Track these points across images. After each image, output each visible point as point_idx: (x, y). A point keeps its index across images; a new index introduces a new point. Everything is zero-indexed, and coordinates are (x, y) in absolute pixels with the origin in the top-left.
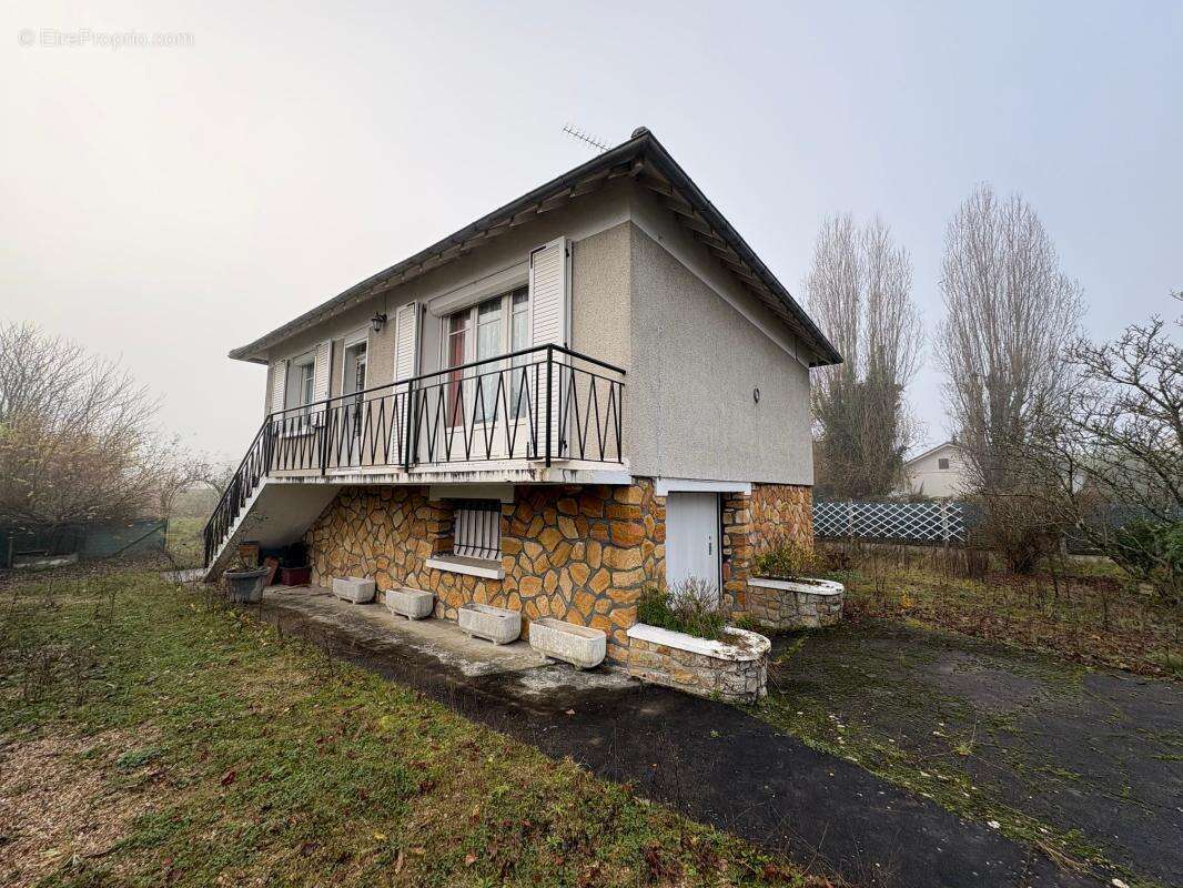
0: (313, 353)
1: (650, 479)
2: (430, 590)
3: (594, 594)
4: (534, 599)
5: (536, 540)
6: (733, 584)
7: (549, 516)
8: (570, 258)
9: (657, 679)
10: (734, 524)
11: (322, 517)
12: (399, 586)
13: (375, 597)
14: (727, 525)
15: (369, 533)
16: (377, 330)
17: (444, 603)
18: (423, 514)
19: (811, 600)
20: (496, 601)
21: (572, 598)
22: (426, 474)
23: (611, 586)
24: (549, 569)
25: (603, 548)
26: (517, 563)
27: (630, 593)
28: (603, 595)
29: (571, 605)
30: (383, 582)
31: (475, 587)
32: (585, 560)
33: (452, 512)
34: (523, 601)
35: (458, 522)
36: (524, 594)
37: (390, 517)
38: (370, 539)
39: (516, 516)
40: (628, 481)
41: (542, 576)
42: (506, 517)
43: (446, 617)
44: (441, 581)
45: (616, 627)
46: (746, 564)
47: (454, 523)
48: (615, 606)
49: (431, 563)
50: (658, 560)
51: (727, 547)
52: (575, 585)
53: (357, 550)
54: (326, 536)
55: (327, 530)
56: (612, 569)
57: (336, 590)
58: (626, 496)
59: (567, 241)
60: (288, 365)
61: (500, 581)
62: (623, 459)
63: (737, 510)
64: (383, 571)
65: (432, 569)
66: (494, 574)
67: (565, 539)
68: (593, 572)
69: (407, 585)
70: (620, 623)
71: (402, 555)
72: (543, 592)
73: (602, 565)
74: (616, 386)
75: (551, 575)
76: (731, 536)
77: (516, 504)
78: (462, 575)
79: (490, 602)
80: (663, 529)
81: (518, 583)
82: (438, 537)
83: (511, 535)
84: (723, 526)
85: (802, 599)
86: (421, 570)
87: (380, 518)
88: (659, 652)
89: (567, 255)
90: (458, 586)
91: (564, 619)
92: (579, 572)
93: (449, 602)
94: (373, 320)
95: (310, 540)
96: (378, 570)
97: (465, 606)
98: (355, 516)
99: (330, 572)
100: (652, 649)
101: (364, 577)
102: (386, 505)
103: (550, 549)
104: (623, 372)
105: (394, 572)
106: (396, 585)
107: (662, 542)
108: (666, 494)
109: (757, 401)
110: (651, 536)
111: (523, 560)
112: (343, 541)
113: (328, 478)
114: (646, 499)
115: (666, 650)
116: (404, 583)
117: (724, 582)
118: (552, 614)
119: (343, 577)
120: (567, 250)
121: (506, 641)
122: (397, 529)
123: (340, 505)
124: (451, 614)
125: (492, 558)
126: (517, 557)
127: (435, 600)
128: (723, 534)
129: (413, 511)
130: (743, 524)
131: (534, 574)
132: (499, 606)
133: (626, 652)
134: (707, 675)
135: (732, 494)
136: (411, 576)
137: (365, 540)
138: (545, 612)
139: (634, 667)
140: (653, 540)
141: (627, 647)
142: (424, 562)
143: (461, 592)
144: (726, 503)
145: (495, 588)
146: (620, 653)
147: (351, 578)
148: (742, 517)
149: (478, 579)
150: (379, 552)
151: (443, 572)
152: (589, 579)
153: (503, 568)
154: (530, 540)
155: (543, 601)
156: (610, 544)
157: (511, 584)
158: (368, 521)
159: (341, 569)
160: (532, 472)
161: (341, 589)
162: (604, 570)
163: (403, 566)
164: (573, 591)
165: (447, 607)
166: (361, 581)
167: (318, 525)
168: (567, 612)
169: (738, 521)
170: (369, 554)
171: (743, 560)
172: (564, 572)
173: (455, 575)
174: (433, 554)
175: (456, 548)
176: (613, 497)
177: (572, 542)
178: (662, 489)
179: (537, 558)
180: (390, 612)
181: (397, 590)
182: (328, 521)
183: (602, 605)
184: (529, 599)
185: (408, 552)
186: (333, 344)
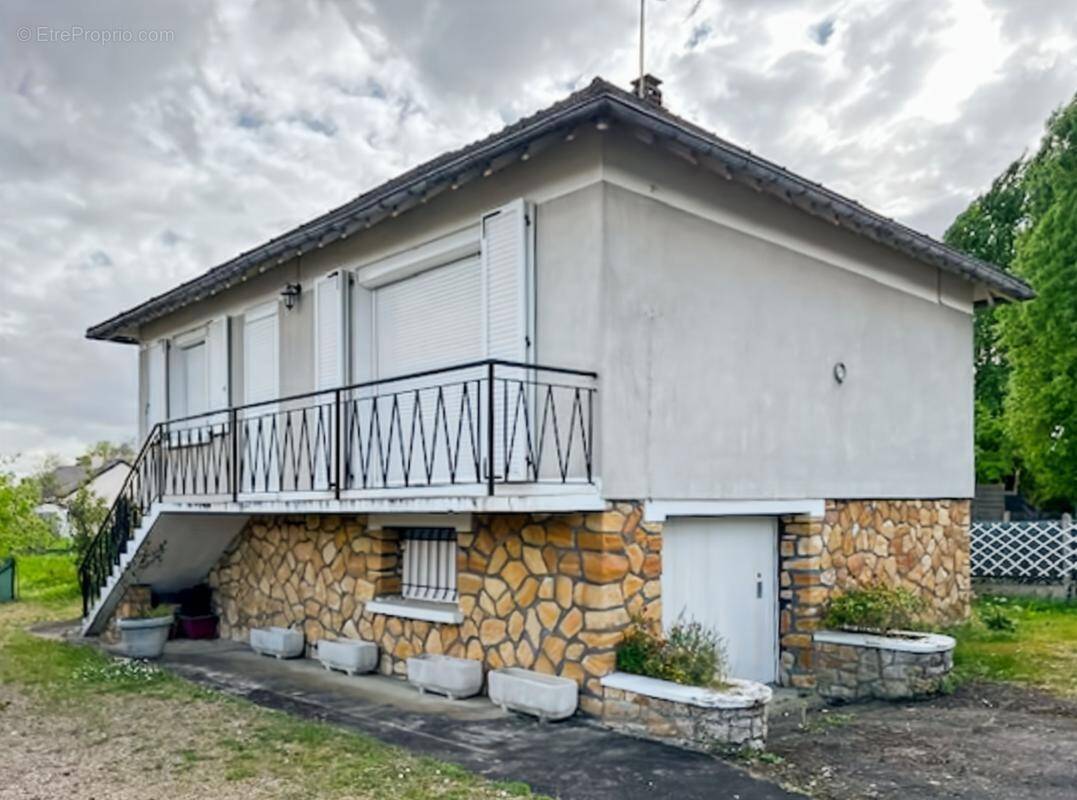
0: (203, 331)
1: (636, 503)
2: (373, 641)
3: (564, 638)
4: (497, 647)
5: (498, 576)
6: (793, 639)
7: (514, 548)
8: (532, 226)
9: (634, 731)
10: (797, 556)
11: (229, 553)
12: (334, 636)
13: (304, 651)
14: (787, 558)
15: (293, 572)
16: (290, 307)
17: (392, 655)
18: (360, 545)
19: (899, 658)
20: (454, 651)
21: (541, 643)
22: (358, 500)
23: (584, 629)
24: (514, 610)
25: (574, 584)
26: (477, 604)
27: (606, 637)
28: (574, 640)
29: (539, 652)
30: (313, 631)
31: (427, 636)
32: (555, 599)
33: (398, 542)
34: (485, 649)
35: (406, 556)
36: (486, 641)
37: (319, 549)
38: (295, 579)
39: (474, 547)
40: (601, 505)
41: (506, 619)
42: (463, 549)
43: (394, 673)
44: (387, 629)
45: (589, 676)
46: (813, 611)
47: (400, 557)
48: (588, 651)
49: (374, 607)
50: (648, 600)
51: (786, 588)
52: (544, 629)
53: (278, 593)
54: (236, 577)
55: (236, 569)
56: (584, 609)
57: (254, 643)
58: (600, 523)
59: (526, 205)
60: (168, 347)
61: (458, 626)
62: (593, 479)
63: (799, 537)
64: (313, 618)
65: (375, 614)
66: (448, 617)
67: (531, 575)
68: (564, 612)
69: (345, 636)
70: (595, 671)
71: (336, 597)
72: (508, 639)
73: (574, 604)
74: (584, 395)
75: (516, 617)
76: (792, 573)
77: (475, 533)
78: (411, 620)
79: (446, 652)
80: (658, 562)
81: (479, 629)
82: (379, 574)
83: (469, 571)
84: (781, 559)
85: (887, 658)
86: (362, 616)
87: (305, 552)
88: (635, 701)
89: (528, 223)
90: (408, 634)
91: (531, 668)
92: (547, 612)
93: (397, 654)
94: (284, 294)
95: (214, 580)
96: (307, 617)
97: (416, 656)
98: (272, 549)
99: (244, 622)
100: (629, 698)
101: (289, 627)
102: (312, 535)
103: (515, 586)
104: (594, 375)
105: (326, 619)
106: (330, 635)
107: (657, 578)
108: (663, 519)
109: (839, 381)
110: (637, 570)
111: (485, 601)
112: (259, 581)
113: (241, 505)
114: (630, 526)
115: (642, 699)
116: (340, 634)
117: (781, 636)
118: (518, 664)
119: (262, 627)
120: (527, 218)
121: (463, 694)
122: (329, 566)
123: (252, 535)
124: (399, 668)
125: (449, 599)
126: (477, 597)
127: (381, 652)
128: (781, 570)
129: (348, 543)
130: (808, 556)
131: (498, 617)
132: (457, 656)
133: (600, 704)
134: (686, 724)
135: (793, 515)
136: (349, 624)
137: (288, 580)
138: (510, 662)
139: (609, 720)
140: (641, 575)
141: (601, 698)
142: (364, 606)
143: (410, 641)
144: (786, 526)
145: (451, 636)
146: (593, 705)
147: (273, 629)
148: (807, 547)
149: (431, 624)
150: (308, 594)
151: (389, 617)
152: (559, 621)
153: (461, 610)
154: (492, 576)
155: (507, 649)
156: (583, 579)
157: (469, 629)
158: (290, 556)
159: (259, 618)
160: (474, 500)
161: (261, 642)
162: (575, 610)
163: (340, 612)
164: (542, 637)
165: (395, 660)
166: (284, 631)
167: (224, 563)
168: (536, 659)
169: (801, 552)
170: (294, 598)
171: (807, 606)
172: (531, 613)
173: (404, 620)
174: (376, 595)
175: (405, 589)
176: (584, 523)
177: (539, 578)
178: (654, 514)
179: (500, 598)
180: (324, 667)
181: (332, 641)
182: (237, 556)
183: (574, 651)
184: (492, 646)
185: (344, 594)
186: (230, 321)
